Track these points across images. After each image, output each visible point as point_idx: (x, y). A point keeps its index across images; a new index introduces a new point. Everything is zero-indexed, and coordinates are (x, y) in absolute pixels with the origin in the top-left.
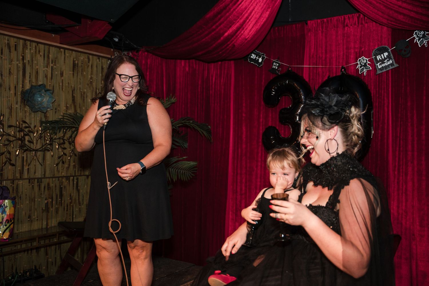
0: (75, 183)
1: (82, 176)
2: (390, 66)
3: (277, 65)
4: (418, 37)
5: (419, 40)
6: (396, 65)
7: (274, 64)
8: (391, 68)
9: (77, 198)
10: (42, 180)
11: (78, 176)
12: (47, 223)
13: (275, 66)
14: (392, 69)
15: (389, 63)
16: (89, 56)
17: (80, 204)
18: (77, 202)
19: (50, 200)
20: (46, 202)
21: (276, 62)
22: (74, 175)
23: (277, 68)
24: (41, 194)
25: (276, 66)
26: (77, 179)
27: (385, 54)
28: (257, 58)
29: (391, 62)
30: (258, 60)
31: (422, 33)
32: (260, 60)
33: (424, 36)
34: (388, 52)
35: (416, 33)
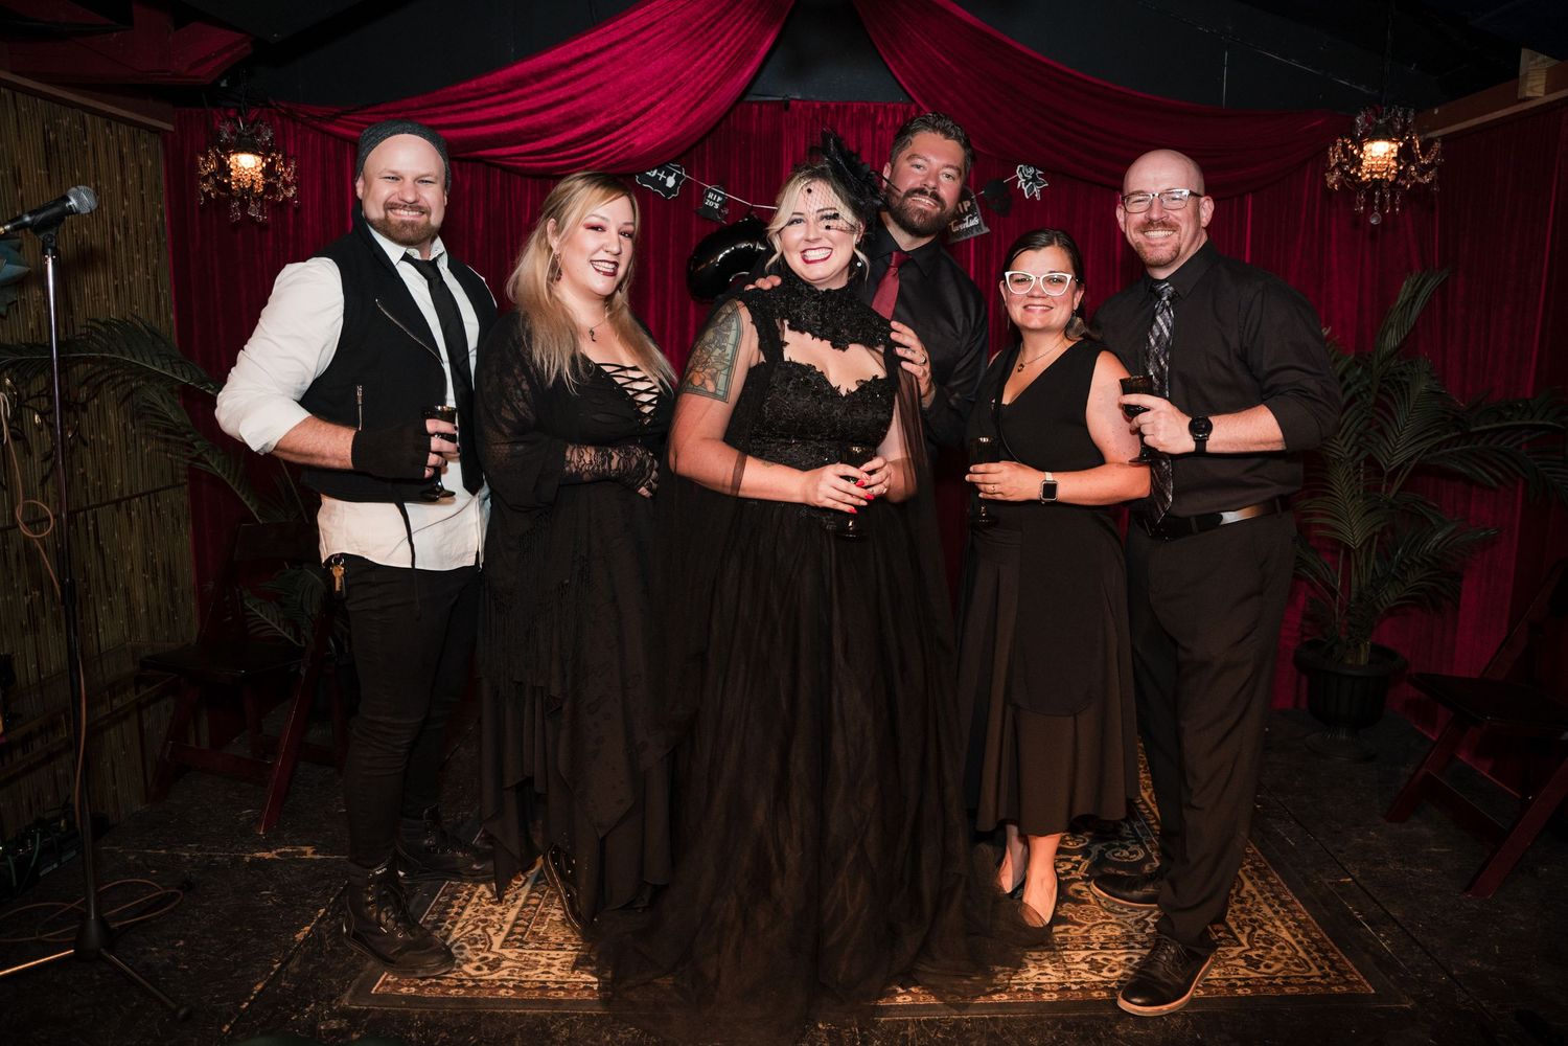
0: (90, 528)
1: (105, 505)
2: (974, 231)
3: (719, 199)
4: (1024, 177)
5: (1026, 184)
6: (986, 230)
7: (710, 196)
8: (976, 233)
9: (101, 576)
10: (7, 534)
11: (98, 506)
12: (38, 667)
13: (713, 200)
14: (976, 238)
15: (972, 223)
16: (83, 117)
17: (108, 589)
18: (102, 583)
19: (37, 593)
20: (27, 600)
21: (715, 193)
22: (85, 505)
23: (717, 206)
24: (12, 579)
25: (715, 201)
26: (95, 517)
27: (964, 203)
28: (662, 176)
29: (975, 221)
30: (664, 181)
31: (1032, 171)
32: (671, 182)
33: (1034, 179)
34: (972, 201)
35: (1021, 169)
